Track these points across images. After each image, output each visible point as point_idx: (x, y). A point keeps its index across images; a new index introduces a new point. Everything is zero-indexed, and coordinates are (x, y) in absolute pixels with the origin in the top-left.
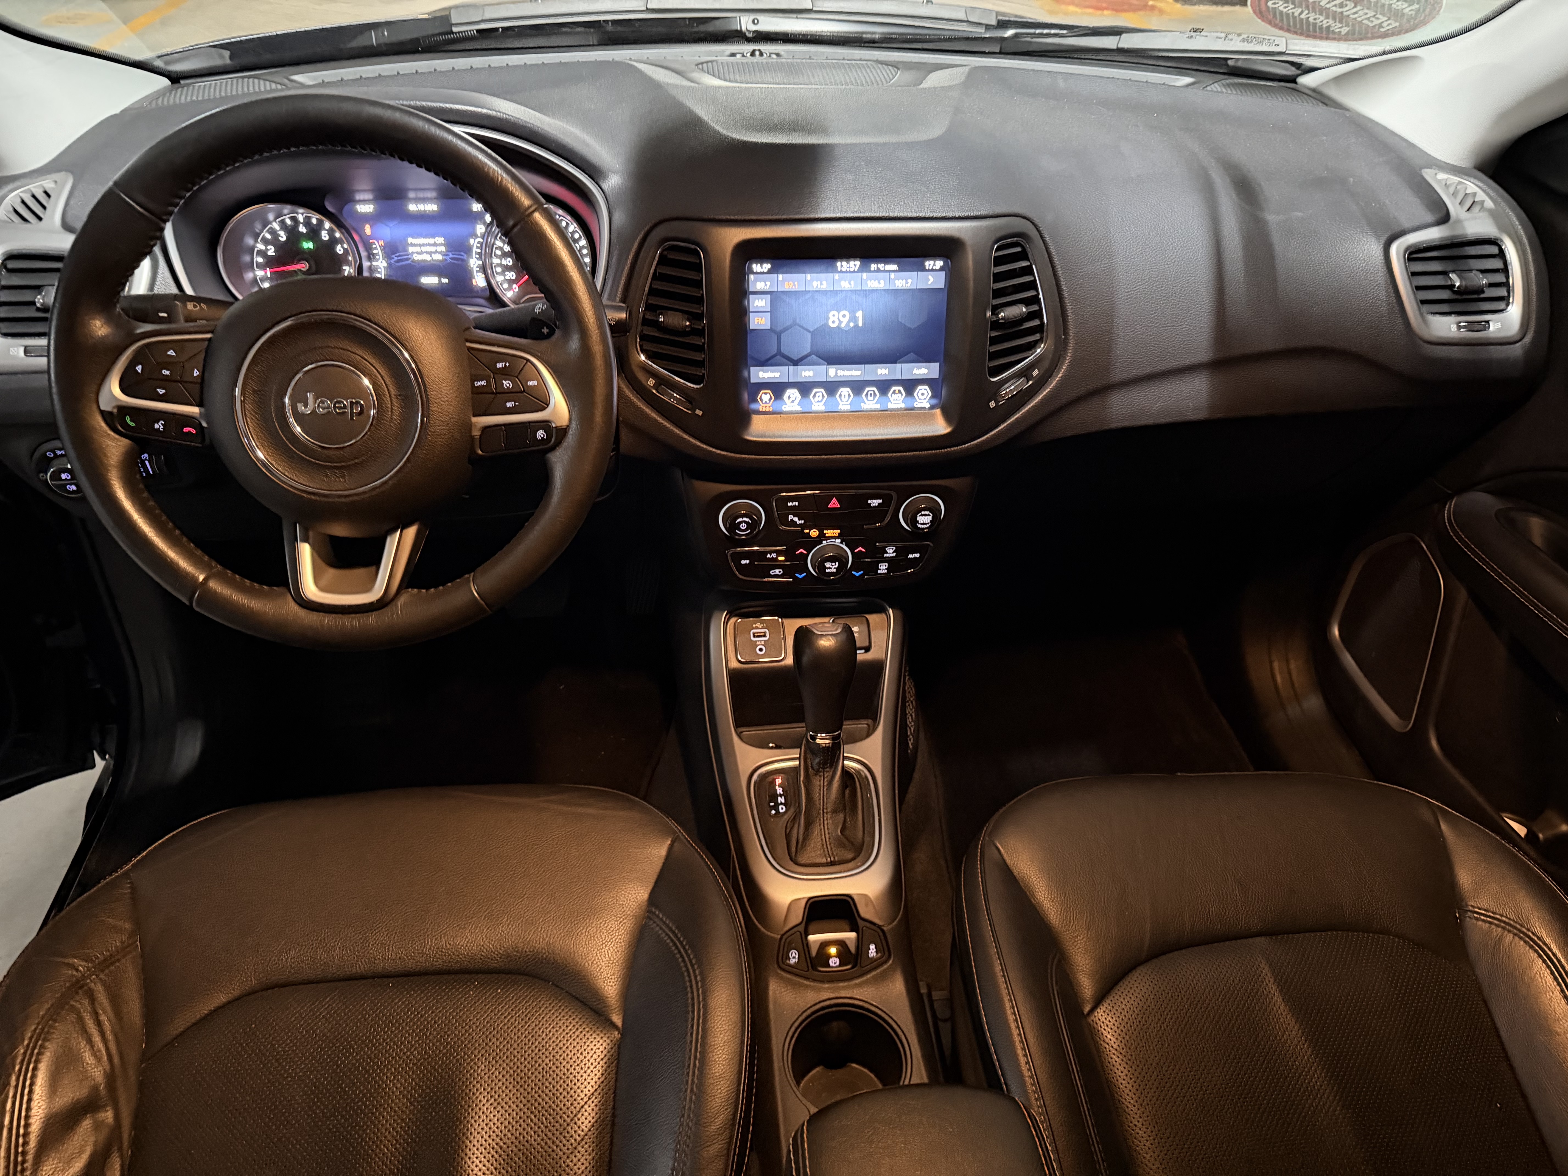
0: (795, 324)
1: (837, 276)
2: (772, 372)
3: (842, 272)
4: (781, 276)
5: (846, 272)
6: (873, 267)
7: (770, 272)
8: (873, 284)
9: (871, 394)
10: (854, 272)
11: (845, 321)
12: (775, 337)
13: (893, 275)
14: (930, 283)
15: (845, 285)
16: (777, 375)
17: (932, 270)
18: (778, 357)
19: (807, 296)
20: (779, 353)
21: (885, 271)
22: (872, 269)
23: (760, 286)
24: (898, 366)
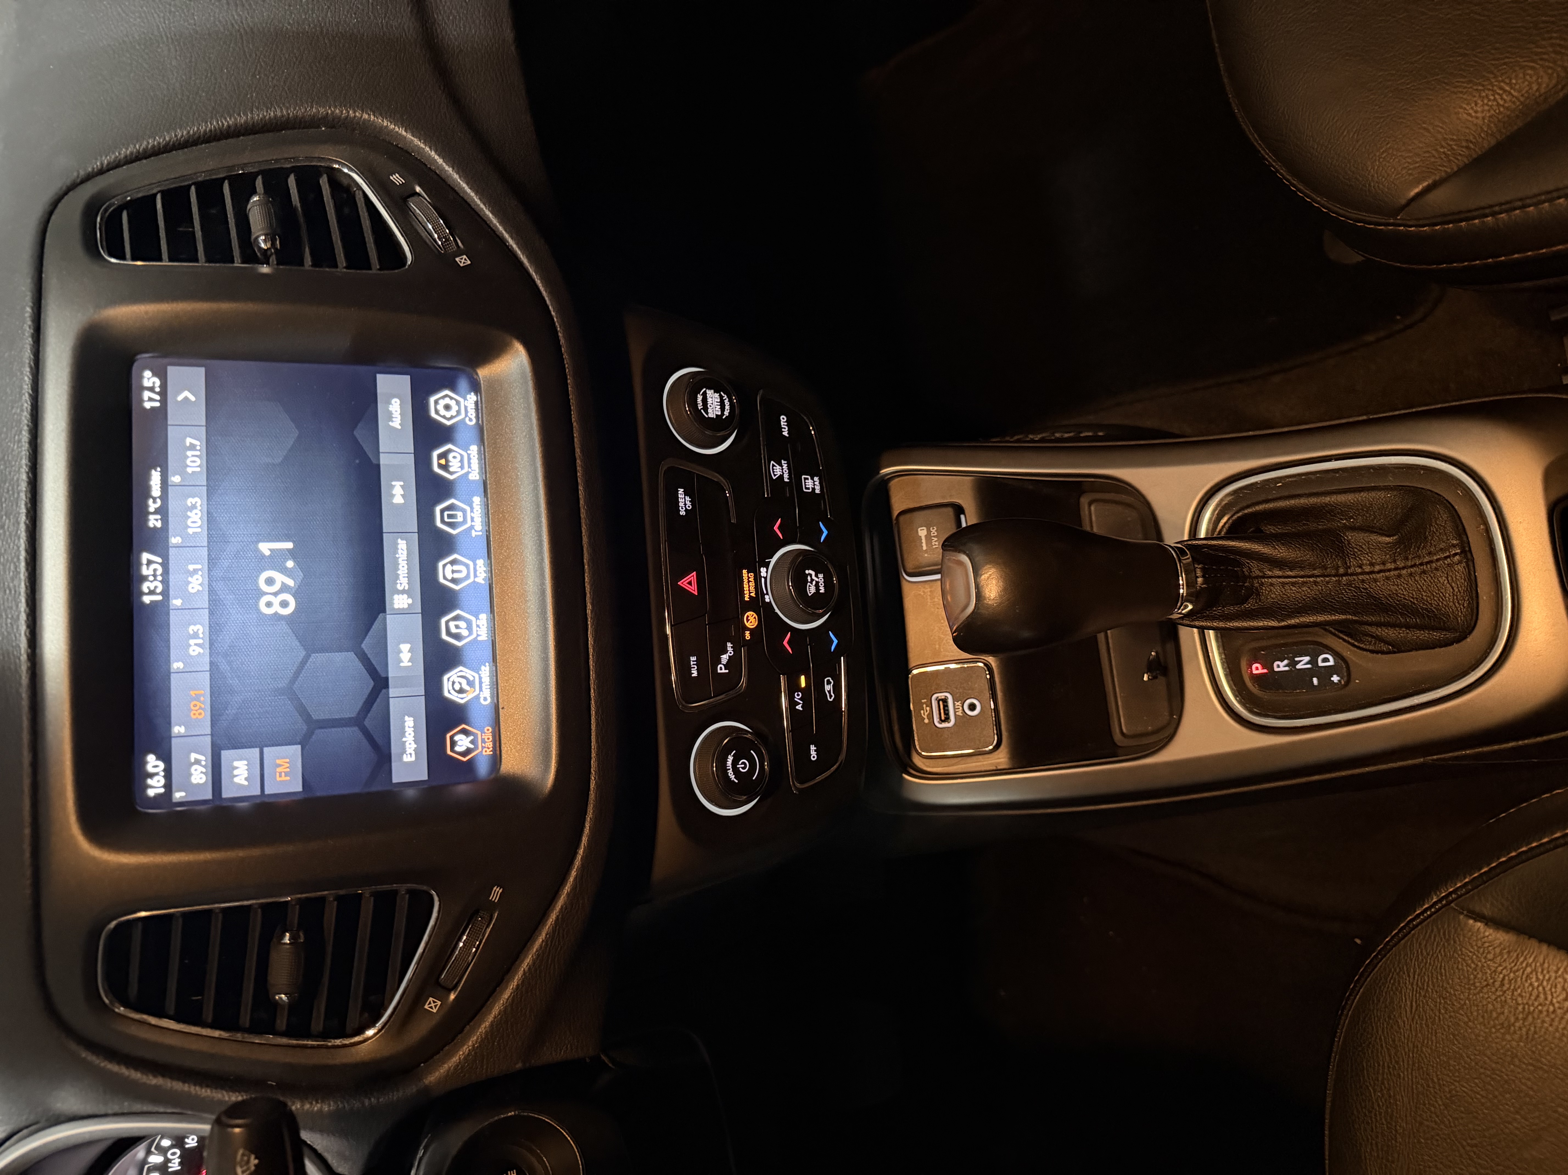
0: (290, 692)
1: (176, 602)
2: (403, 733)
3: (165, 593)
4: (177, 729)
5: (165, 582)
6: (154, 521)
7: (166, 757)
8: (196, 521)
9: (449, 516)
10: (165, 565)
11: (280, 578)
12: (320, 734)
13: (176, 479)
14: (192, 398)
15: (196, 584)
16: (409, 722)
17: (163, 393)
18: (367, 723)
19: (224, 666)
20: (358, 722)
21: (164, 496)
22: (159, 524)
23: (199, 776)
24: (384, 460)
